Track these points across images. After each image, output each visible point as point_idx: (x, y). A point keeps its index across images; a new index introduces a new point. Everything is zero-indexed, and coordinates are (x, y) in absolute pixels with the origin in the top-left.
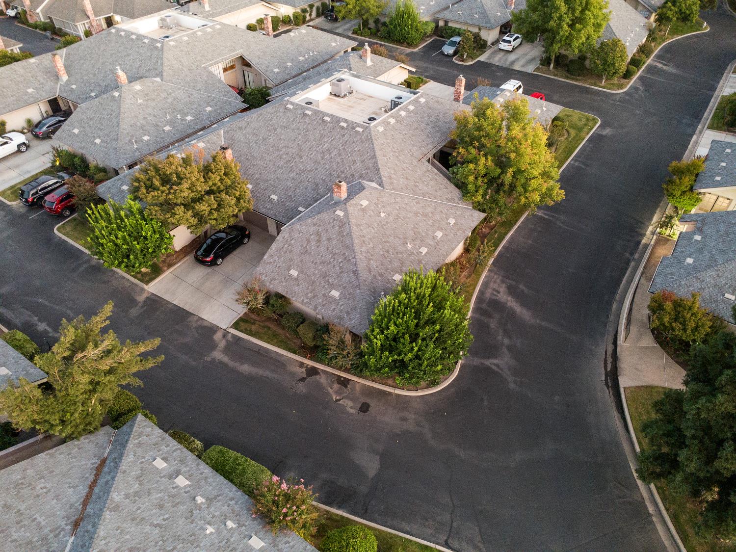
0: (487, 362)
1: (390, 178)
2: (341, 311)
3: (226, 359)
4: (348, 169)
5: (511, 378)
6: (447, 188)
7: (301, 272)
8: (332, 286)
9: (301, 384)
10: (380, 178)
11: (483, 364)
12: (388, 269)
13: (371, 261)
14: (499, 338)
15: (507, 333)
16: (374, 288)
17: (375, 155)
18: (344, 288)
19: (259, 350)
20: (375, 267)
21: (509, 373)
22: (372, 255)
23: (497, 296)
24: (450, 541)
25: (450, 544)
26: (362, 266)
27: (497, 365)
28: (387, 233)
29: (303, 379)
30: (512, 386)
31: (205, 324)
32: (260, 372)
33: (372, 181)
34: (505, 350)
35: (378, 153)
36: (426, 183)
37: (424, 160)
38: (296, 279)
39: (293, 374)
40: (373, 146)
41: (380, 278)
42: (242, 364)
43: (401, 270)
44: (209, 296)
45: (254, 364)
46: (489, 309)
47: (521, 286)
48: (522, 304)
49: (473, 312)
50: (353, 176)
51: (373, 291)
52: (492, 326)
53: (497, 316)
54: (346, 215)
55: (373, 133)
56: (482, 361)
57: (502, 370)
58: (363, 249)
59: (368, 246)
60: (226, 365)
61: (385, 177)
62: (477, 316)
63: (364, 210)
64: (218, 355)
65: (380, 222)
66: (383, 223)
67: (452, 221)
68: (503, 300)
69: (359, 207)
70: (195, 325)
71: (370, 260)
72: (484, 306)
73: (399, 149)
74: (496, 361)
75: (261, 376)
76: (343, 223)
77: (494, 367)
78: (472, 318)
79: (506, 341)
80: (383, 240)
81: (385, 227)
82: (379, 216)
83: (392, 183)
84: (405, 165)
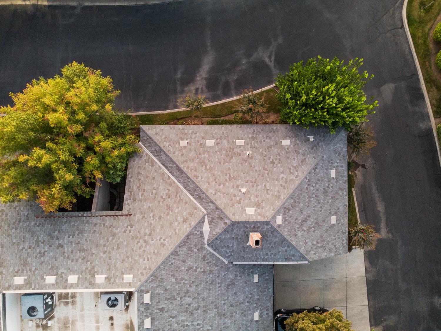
0: (272, 65)
1: (185, 220)
2: (340, 160)
3: (383, 225)
4: (198, 270)
5: (275, 44)
6: (139, 173)
7: (330, 214)
8: (330, 180)
9: (367, 165)
10: (195, 228)
11: (275, 67)
12: (287, 152)
13: (295, 165)
14: (244, 67)
15: (236, 64)
16: (312, 148)
17: (172, 254)
18: (327, 169)
19: (362, 211)
20: (296, 160)
21: (271, 47)
22: (290, 169)
23: (202, 88)
24: (400, 27)
25: (401, 26)
26: (306, 169)
27: (270, 57)
28: (257, 174)
29: (363, 166)
30: (280, 40)
31: (368, 264)
32: (377, 196)
33: (202, 233)
34: (252, 59)
35: (165, 253)
36: (154, 191)
37: (125, 211)
38: (336, 214)
39: (364, 176)
40: (161, 264)
41: (300, 151)
42: (379, 212)
43: (276, 144)
44: (347, 285)
45: (375, 205)
46: (220, 87)
47: (179, 75)
48: (198, 67)
49: (232, 96)
50: (204, 258)
51: (315, 148)
52: (235, 77)
53: (223, 79)
54: (278, 213)
55: (143, 279)
56: (273, 68)
57: (271, 53)
58: (292, 177)
59: (285, 177)
60: (387, 221)
61: (190, 224)
62: (233, 92)
63: (258, 205)
64: (384, 234)
65: (253, 186)
66: (251, 184)
67: (183, 143)
68: (204, 82)
69: (259, 211)
70: (374, 270)
71: (295, 167)
72: (219, 92)
73: (136, 241)
74: (267, 60)
75: (379, 192)
76: (285, 210)
77: (273, 58)
78: (237, 95)
79: (244, 61)
80: (267, 172)
81: (254, 180)
82: (248, 192)
83: (191, 214)
84: (152, 222)
